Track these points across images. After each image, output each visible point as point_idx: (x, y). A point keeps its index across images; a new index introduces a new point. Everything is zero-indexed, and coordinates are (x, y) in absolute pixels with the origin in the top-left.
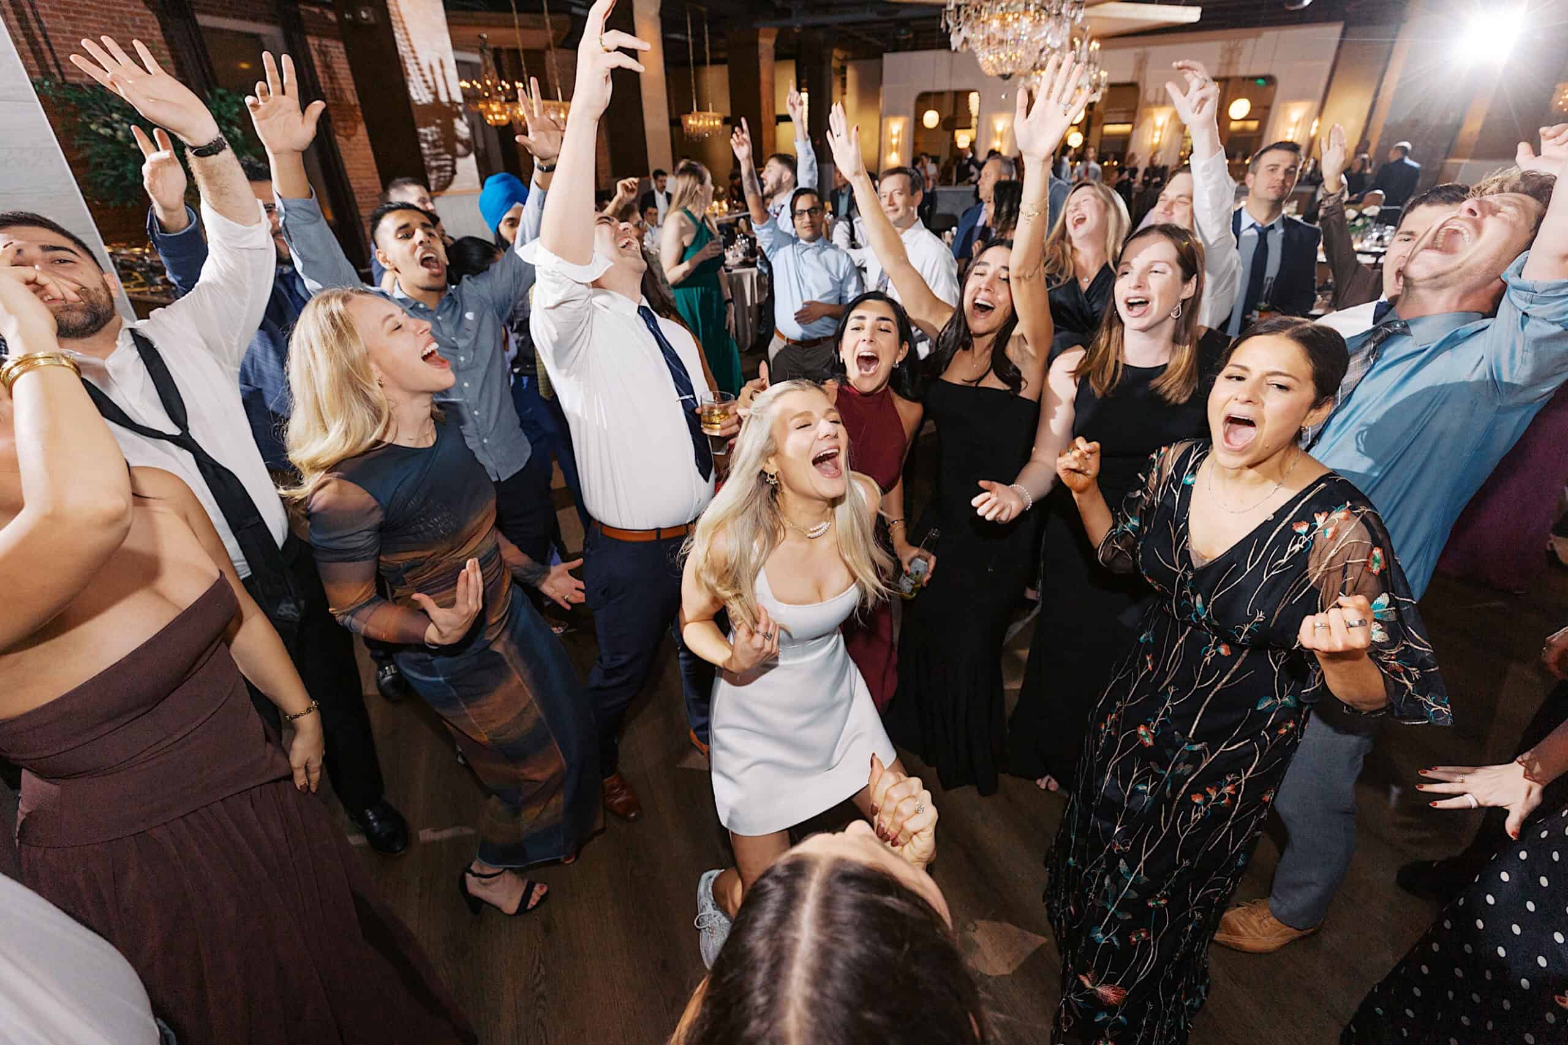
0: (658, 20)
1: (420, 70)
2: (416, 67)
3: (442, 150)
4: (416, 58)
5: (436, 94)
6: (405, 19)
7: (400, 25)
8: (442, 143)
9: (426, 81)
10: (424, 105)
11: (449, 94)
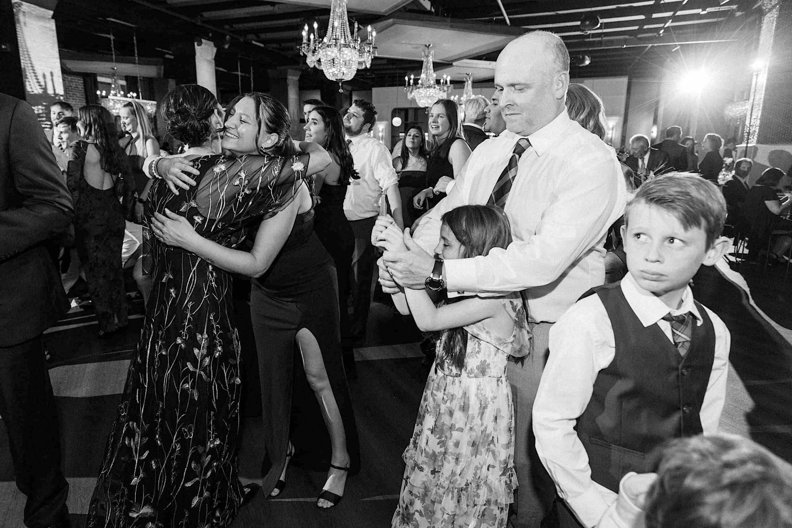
0: (213, 61)
1: (36, 76)
2: (33, 74)
3: (44, 119)
4: (34, 70)
5: (45, 89)
6: (29, 50)
7: (26, 53)
8: (44, 115)
9: (38, 82)
10: (35, 94)
11: (54, 90)
